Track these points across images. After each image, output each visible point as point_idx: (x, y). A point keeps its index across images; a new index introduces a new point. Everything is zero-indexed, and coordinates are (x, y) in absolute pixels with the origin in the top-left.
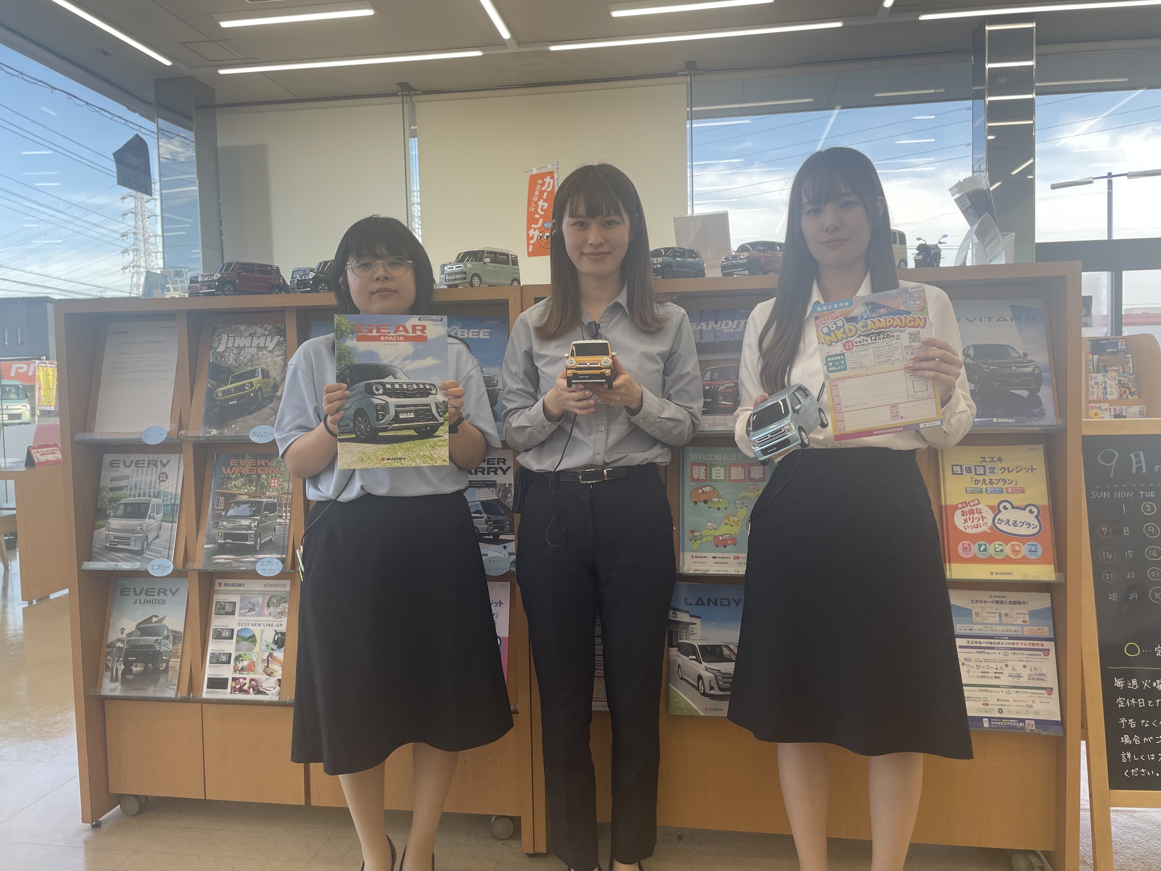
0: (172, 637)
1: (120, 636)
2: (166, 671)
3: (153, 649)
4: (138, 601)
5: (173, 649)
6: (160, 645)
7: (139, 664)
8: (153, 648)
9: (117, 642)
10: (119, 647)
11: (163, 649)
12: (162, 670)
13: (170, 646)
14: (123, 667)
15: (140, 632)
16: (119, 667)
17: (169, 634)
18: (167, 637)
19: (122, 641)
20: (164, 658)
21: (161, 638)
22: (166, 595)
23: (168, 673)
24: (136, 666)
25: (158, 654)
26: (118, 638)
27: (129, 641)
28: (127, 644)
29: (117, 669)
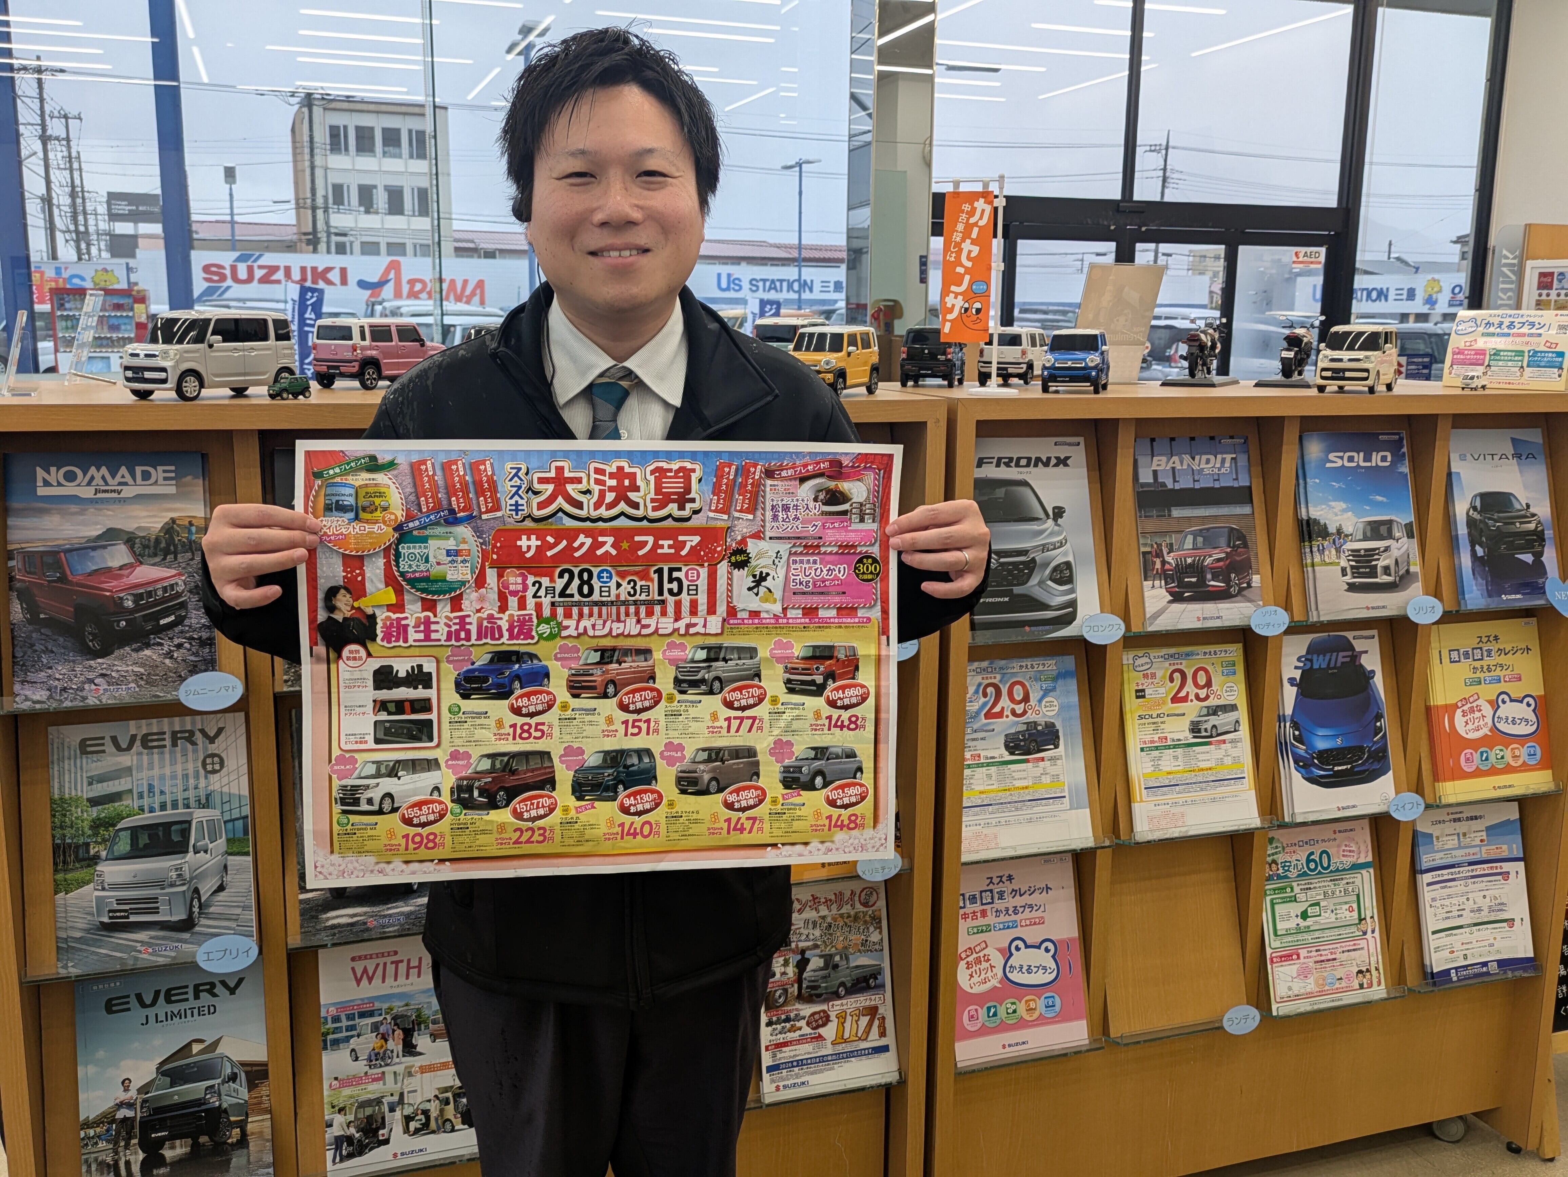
0: (243, 1075)
1: (123, 1096)
2: (243, 1142)
3: (203, 1107)
4: (152, 1019)
5: (250, 1098)
6: (220, 1095)
7: (178, 1142)
8: (204, 1104)
9: (118, 1110)
10: (125, 1119)
11: (227, 1102)
12: (232, 1144)
13: (244, 1093)
14: (141, 1156)
15: (168, 1079)
16: (132, 1158)
17: (236, 1070)
18: (233, 1078)
19: (130, 1105)
20: (232, 1119)
21: (219, 1081)
22: (215, 995)
23: (248, 1147)
24: (173, 1147)
25: (220, 1112)
26: (118, 1101)
27: (145, 1101)
28: (142, 1108)
29: (128, 1163)
